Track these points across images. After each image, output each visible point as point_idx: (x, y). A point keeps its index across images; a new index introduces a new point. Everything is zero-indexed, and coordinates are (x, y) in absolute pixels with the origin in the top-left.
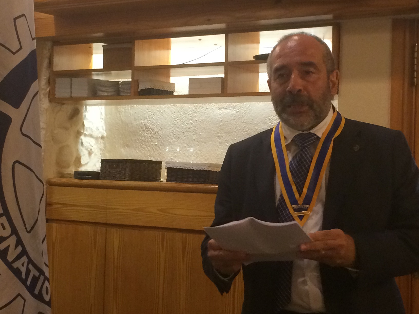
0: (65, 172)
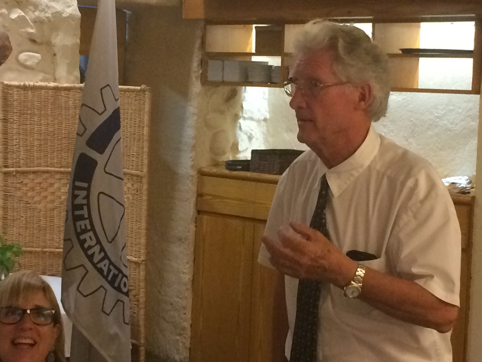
0: (221, 160)
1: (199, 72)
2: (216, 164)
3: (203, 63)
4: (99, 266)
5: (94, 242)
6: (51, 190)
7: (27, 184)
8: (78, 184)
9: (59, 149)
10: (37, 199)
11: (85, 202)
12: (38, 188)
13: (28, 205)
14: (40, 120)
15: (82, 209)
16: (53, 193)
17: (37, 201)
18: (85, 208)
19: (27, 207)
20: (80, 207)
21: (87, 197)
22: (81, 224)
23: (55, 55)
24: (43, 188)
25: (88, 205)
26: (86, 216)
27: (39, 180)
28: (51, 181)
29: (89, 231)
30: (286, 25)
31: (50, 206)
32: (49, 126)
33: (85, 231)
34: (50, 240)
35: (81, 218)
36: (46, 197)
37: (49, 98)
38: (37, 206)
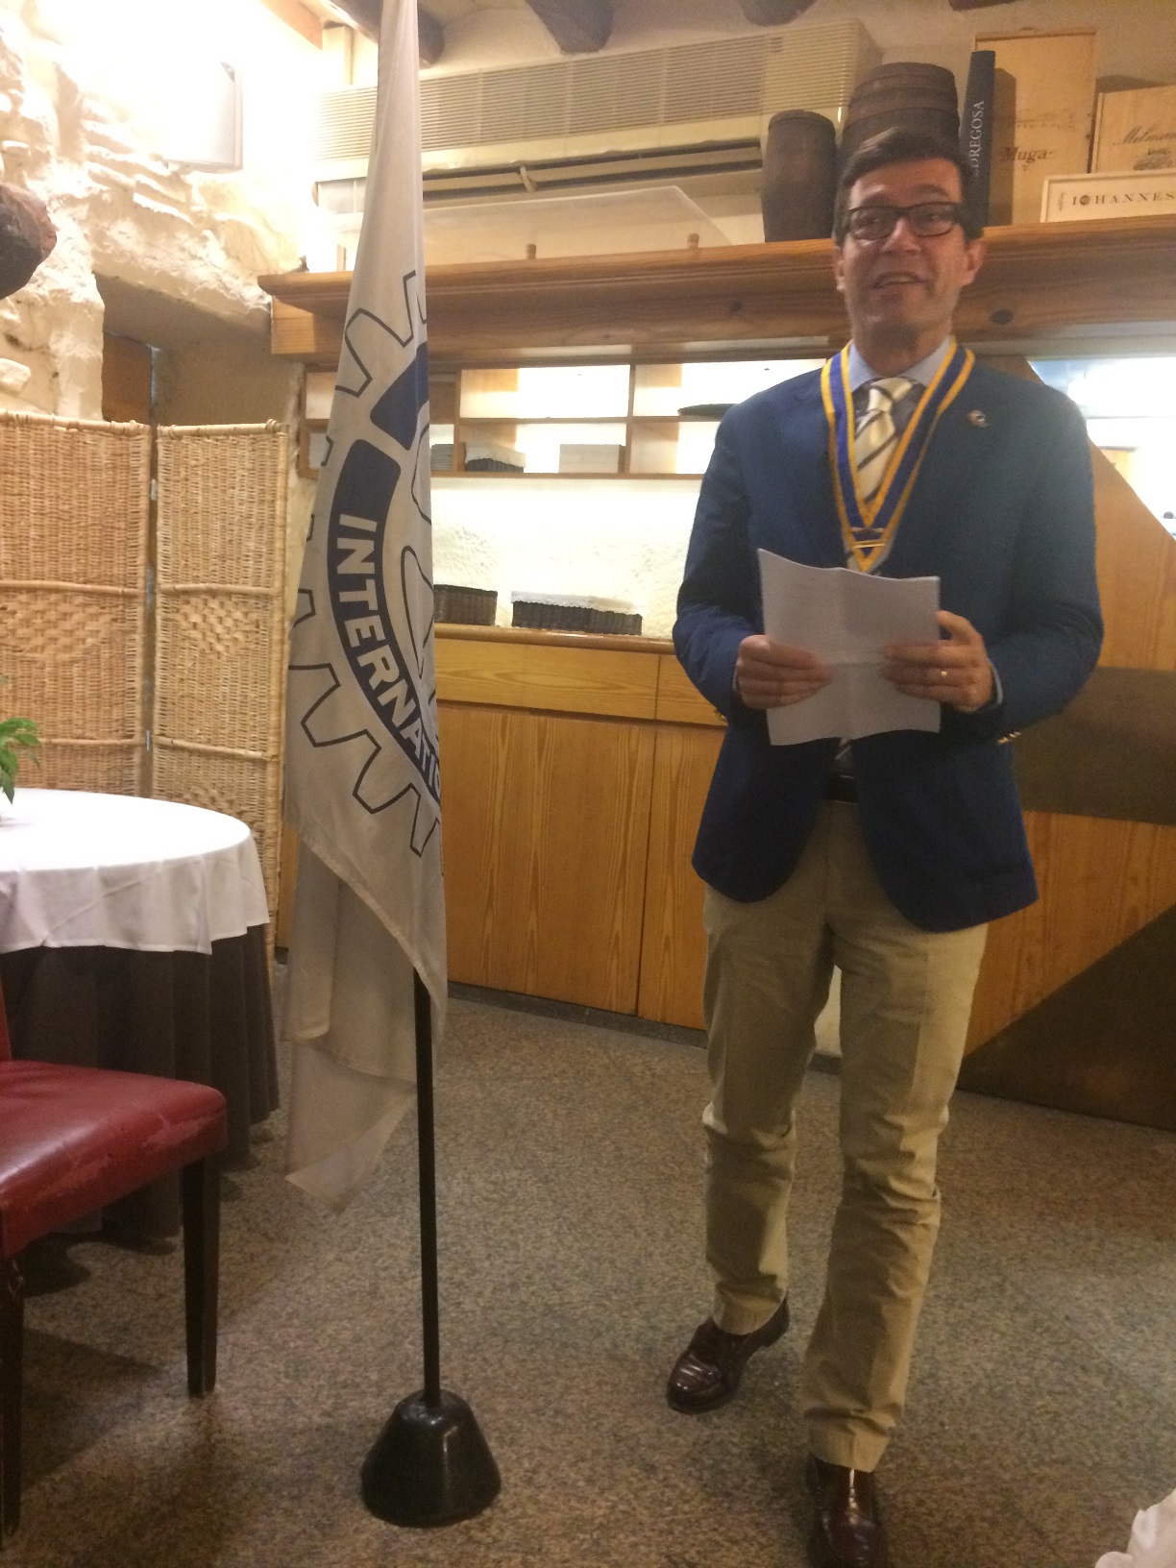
1: (293, 452)
3: (301, 439)
4: (406, 733)
5: (393, 674)
6: (67, 625)
7: (15, 613)
8: (346, 520)
9: (81, 546)
10: (39, 641)
11: (370, 568)
12: (39, 621)
13: (18, 654)
14: (42, 488)
15: (363, 588)
16: (70, 633)
17: (37, 646)
18: (371, 584)
19: (15, 658)
20: (357, 582)
21: (376, 557)
22: (361, 627)
23: (56, 375)
24: (49, 622)
25: (378, 576)
26: (373, 606)
27: (40, 605)
28: (65, 607)
29: (381, 644)
30: (464, 372)
31: (65, 657)
32: (61, 501)
33: (370, 644)
34: (64, 723)
35: (361, 610)
36: (55, 640)
37: (60, 445)
38: (37, 656)
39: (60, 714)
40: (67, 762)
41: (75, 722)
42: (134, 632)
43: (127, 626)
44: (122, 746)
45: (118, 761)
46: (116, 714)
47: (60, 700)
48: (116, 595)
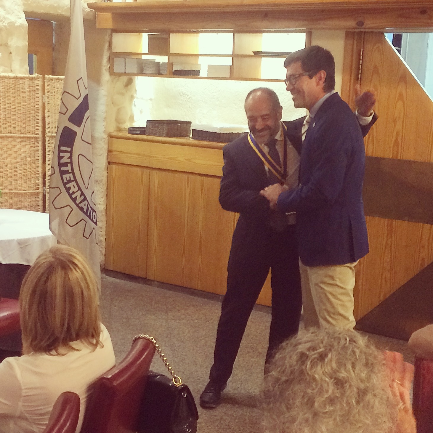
0: (122, 127)
1: (107, 66)
2: (119, 130)
3: (110, 60)
5: (77, 188)
6: (15, 149)
9: (19, 121)
10: (5, 155)
12: (5, 148)
14: (5, 100)
15: (67, 166)
16: (16, 152)
17: (5, 157)
18: (69, 165)
21: (71, 158)
22: (66, 177)
23: (11, 53)
24: (9, 148)
25: (71, 163)
26: (70, 171)
27: (5, 143)
28: (14, 143)
29: (73, 181)
30: (171, 34)
31: (15, 161)
32: (12, 105)
33: (69, 181)
34: (15, 185)
35: (67, 172)
36: (10, 155)
37: (11, 85)
38: (5, 161)
39: (13, 182)
40: (16, 199)
41: (18, 184)
42: (38, 151)
43: (36, 149)
44: (35, 192)
45: (33, 198)
46: (33, 181)
47: (13, 176)
48: (32, 138)
